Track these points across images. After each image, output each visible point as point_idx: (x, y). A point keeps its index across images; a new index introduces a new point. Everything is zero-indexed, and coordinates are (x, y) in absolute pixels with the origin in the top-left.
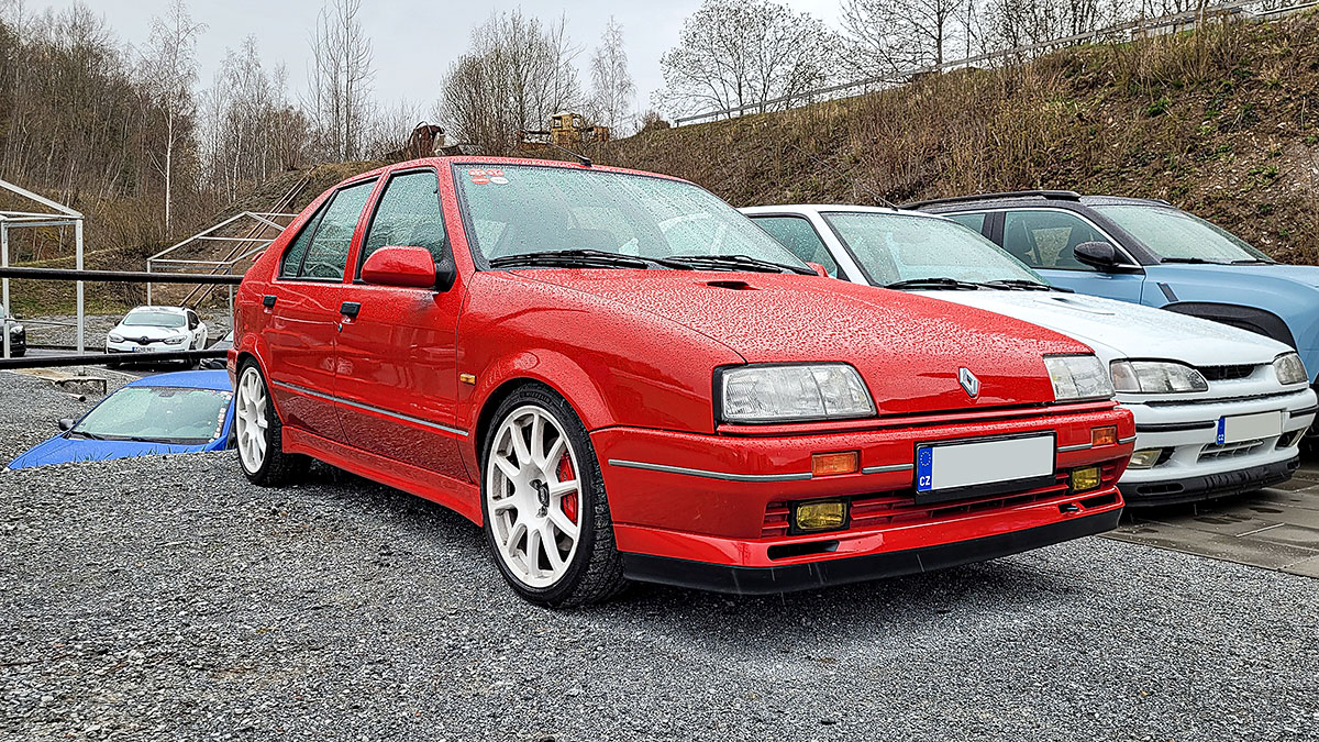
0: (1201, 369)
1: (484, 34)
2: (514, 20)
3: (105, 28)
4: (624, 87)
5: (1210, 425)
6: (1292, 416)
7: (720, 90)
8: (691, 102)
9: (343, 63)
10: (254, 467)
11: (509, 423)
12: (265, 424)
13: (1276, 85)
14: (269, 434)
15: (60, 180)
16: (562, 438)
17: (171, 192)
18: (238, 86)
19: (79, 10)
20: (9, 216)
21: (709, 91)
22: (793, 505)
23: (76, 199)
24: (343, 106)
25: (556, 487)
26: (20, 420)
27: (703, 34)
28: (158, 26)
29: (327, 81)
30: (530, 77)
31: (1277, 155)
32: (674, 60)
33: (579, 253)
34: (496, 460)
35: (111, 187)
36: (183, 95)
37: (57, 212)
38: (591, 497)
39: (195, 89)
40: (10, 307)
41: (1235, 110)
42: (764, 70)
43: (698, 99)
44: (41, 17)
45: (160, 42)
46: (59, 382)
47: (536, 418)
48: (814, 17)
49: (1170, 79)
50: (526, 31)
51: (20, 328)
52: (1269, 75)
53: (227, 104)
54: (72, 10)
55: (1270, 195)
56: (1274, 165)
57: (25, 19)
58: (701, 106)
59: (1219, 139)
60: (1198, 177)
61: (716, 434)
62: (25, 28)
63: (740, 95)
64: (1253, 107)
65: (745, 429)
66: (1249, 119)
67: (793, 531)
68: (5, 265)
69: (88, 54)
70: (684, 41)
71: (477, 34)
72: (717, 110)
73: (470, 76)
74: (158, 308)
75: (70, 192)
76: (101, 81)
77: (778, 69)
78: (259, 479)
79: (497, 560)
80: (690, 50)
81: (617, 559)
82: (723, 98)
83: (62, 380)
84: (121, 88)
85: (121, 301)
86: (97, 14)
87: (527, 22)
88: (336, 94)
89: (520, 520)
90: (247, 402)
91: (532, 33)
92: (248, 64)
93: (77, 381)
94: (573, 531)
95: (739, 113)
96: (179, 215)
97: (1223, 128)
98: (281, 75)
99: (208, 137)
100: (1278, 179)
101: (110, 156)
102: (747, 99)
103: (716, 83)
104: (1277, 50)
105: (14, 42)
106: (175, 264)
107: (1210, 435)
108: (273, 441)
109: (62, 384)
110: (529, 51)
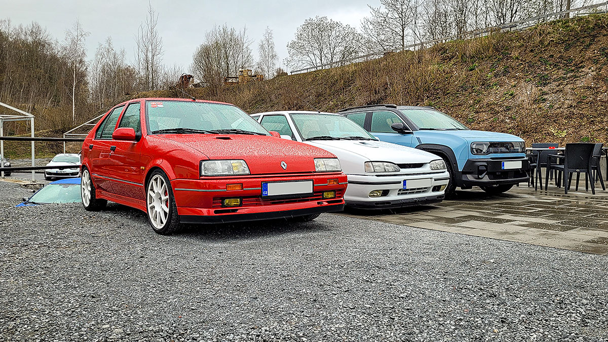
0: (397, 164)
1: (211, 35)
2: (224, 29)
3: (47, 33)
4: (273, 57)
5: (400, 183)
6: (435, 180)
7: (313, 58)
8: (300, 63)
9: (150, 48)
10: (87, 205)
11: (152, 181)
12: (90, 189)
13: (517, 58)
14: (92, 192)
15: (27, 100)
16: (165, 184)
17: (75, 105)
18: (104, 58)
19: (34, 25)
20: (3, 117)
21: (308, 59)
22: (223, 199)
23: (34, 108)
24: (150, 66)
25: (164, 198)
26: (8, 200)
27: (305, 35)
28: (68, 33)
29: (142, 56)
30: (231, 54)
31: (515, 86)
32: (293, 46)
33: (181, 129)
34: (150, 192)
35: (49, 102)
36: (81, 61)
37: (23, 115)
38: (171, 199)
39: (85, 59)
40: (4, 155)
41: (502, 68)
42: (332, 49)
43: (303, 62)
44: (17, 28)
45: (70, 40)
46: (24, 185)
47: (159, 179)
48: (351, 26)
49: (478, 56)
50: (229, 33)
51: (8, 164)
52: (515, 54)
53: (100, 66)
54: (31, 25)
55: (510, 103)
56: (513, 90)
57: (11, 29)
58: (305, 65)
59: (494, 80)
60: (485, 95)
61: (200, 179)
62: (11, 34)
63: (321, 60)
64: (508, 67)
65: (208, 178)
66: (505, 73)
67: (223, 206)
68: (2, 136)
69: (39, 44)
70: (297, 37)
71: (207, 36)
72: (311, 67)
73: (205, 54)
74: (67, 154)
75: (31, 105)
76: (45, 56)
77: (337, 49)
78: (88, 209)
79: (150, 223)
80: (300, 41)
81: (179, 218)
82: (314, 62)
83: (25, 184)
84: (54, 58)
85: (53, 152)
86: (43, 27)
87: (229, 30)
88: (147, 62)
89: (155, 209)
90: (85, 182)
91: (232, 35)
92: (108, 49)
93: (32, 185)
94: (167, 210)
95: (321, 68)
96: (79, 114)
97: (496, 76)
98: (123, 53)
99: (92, 81)
100: (514, 96)
101: (49, 89)
102: (324, 62)
103: (311, 56)
104: (518, 44)
105: (6, 39)
106: (77, 136)
107: (401, 186)
108: (93, 195)
109: (26, 186)
110: (230, 42)
